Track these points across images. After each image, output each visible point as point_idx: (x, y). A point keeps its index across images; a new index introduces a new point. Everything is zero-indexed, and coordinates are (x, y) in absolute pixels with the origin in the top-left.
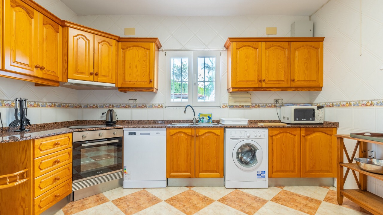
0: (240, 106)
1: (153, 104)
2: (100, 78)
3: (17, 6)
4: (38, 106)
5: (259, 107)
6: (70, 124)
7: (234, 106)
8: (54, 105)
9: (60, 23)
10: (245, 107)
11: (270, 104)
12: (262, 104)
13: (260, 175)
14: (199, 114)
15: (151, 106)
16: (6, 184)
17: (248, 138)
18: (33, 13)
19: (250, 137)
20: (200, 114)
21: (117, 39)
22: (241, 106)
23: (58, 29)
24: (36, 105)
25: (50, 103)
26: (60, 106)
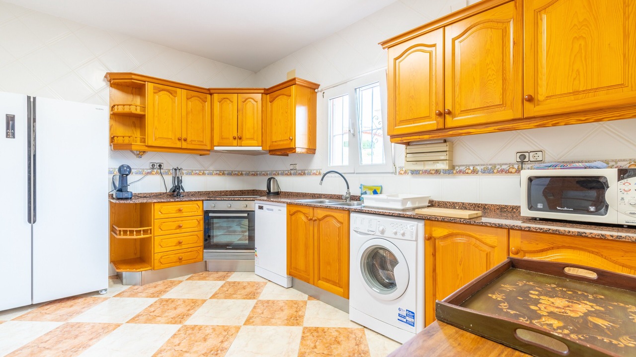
0: (431, 172)
1: (311, 170)
2: (244, 143)
3: (160, 91)
4: (204, 174)
5: (475, 172)
6: (243, 193)
7: (421, 172)
8: (222, 173)
9: (208, 92)
10: (442, 173)
11: (506, 164)
12: (482, 165)
13: (404, 317)
14: (361, 185)
15: (309, 174)
16: (133, 235)
17: (381, 235)
18: (176, 92)
19: (386, 235)
20: (363, 186)
21: (263, 91)
22: (433, 172)
23: (206, 98)
24: (201, 174)
25: (218, 171)
26: (230, 174)
